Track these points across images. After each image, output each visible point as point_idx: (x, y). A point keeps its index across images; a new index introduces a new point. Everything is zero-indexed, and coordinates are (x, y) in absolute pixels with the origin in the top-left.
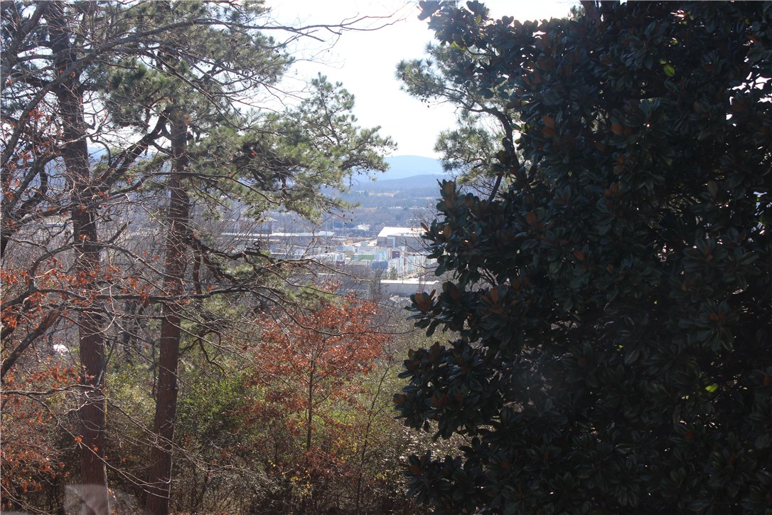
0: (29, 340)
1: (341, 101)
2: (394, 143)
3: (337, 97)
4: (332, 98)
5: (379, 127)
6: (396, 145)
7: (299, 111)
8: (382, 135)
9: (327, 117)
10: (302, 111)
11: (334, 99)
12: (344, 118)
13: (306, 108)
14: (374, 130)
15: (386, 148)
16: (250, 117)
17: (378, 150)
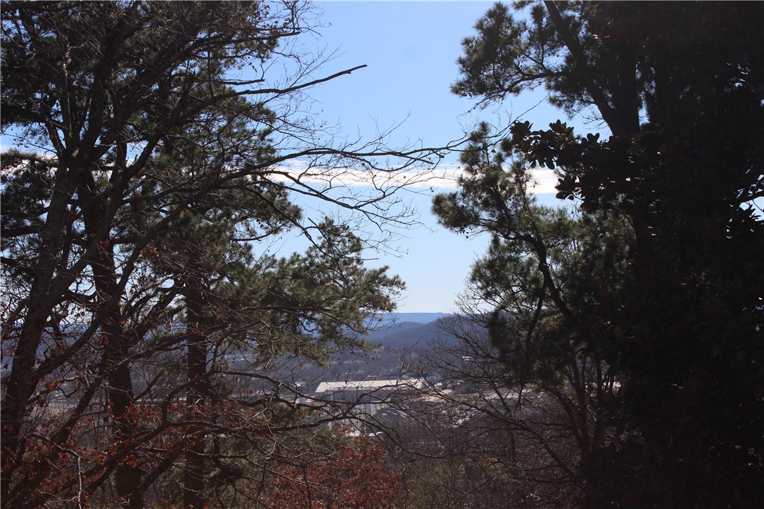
0: (151, 478)
1: (347, 244)
2: (402, 283)
3: (343, 241)
4: (339, 242)
5: (387, 268)
6: (404, 284)
7: (306, 256)
8: (390, 275)
9: (335, 261)
10: (310, 256)
11: (341, 243)
12: (351, 260)
13: (313, 253)
14: (382, 270)
15: (395, 288)
16: (264, 264)
17: (385, 291)
